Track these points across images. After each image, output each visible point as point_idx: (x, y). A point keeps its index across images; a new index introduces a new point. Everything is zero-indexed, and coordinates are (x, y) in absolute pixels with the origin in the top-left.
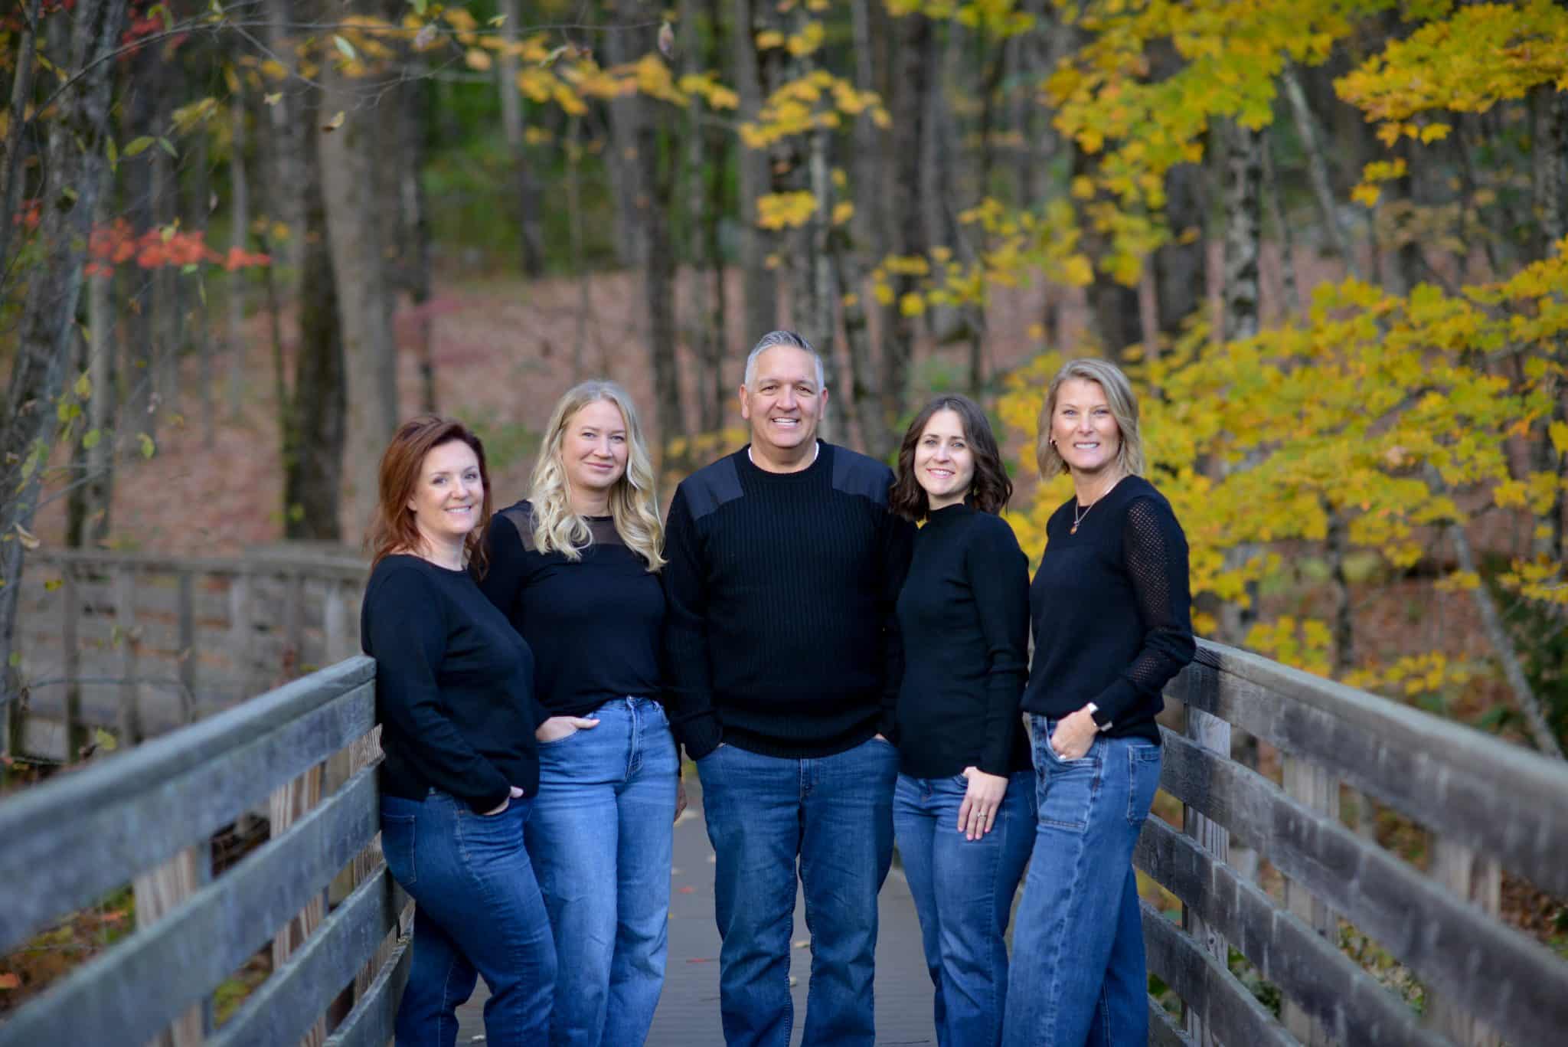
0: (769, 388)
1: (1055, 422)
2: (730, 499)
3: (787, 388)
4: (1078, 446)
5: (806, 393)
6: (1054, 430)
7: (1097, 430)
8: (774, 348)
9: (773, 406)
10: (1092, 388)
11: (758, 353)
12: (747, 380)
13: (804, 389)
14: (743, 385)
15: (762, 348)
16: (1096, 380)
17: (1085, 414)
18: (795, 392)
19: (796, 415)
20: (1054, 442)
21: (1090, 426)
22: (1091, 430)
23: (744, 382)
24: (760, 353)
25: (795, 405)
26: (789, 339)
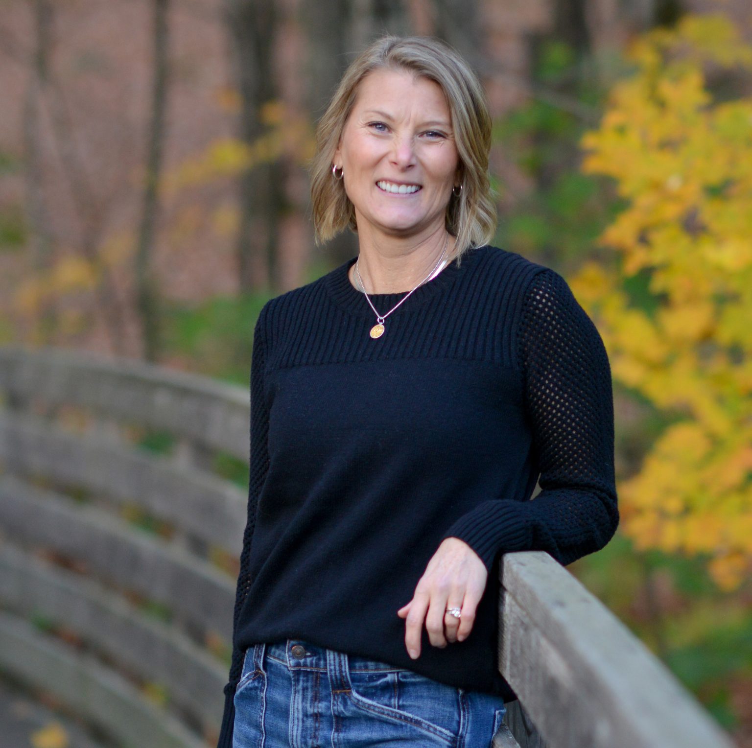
1: (346, 136)
4: (383, 185)
6: (343, 150)
7: (423, 164)
10: (426, 90)
16: (434, 80)
17: (404, 133)
20: (339, 171)
21: (413, 155)
22: (414, 161)
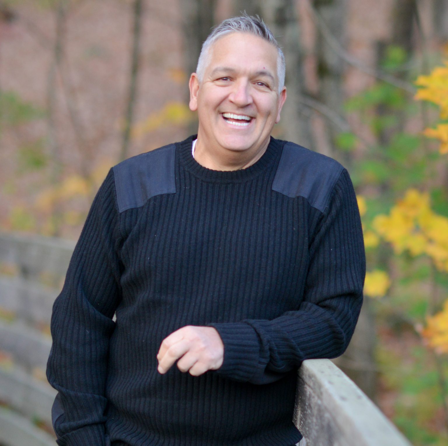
0: (223, 79)
2: (159, 193)
3: (243, 81)
5: (263, 88)
8: (232, 35)
9: (225, 99)
11: (214, 38)
12: (199, 69)
13: (262, 84)
14: (193, 74)
15: (219, 34)
18: (251, 85)
19: (251, 111)
23: (195, 71)
24: (217, 39)
25: (250, 101)
26: (251, 26)
